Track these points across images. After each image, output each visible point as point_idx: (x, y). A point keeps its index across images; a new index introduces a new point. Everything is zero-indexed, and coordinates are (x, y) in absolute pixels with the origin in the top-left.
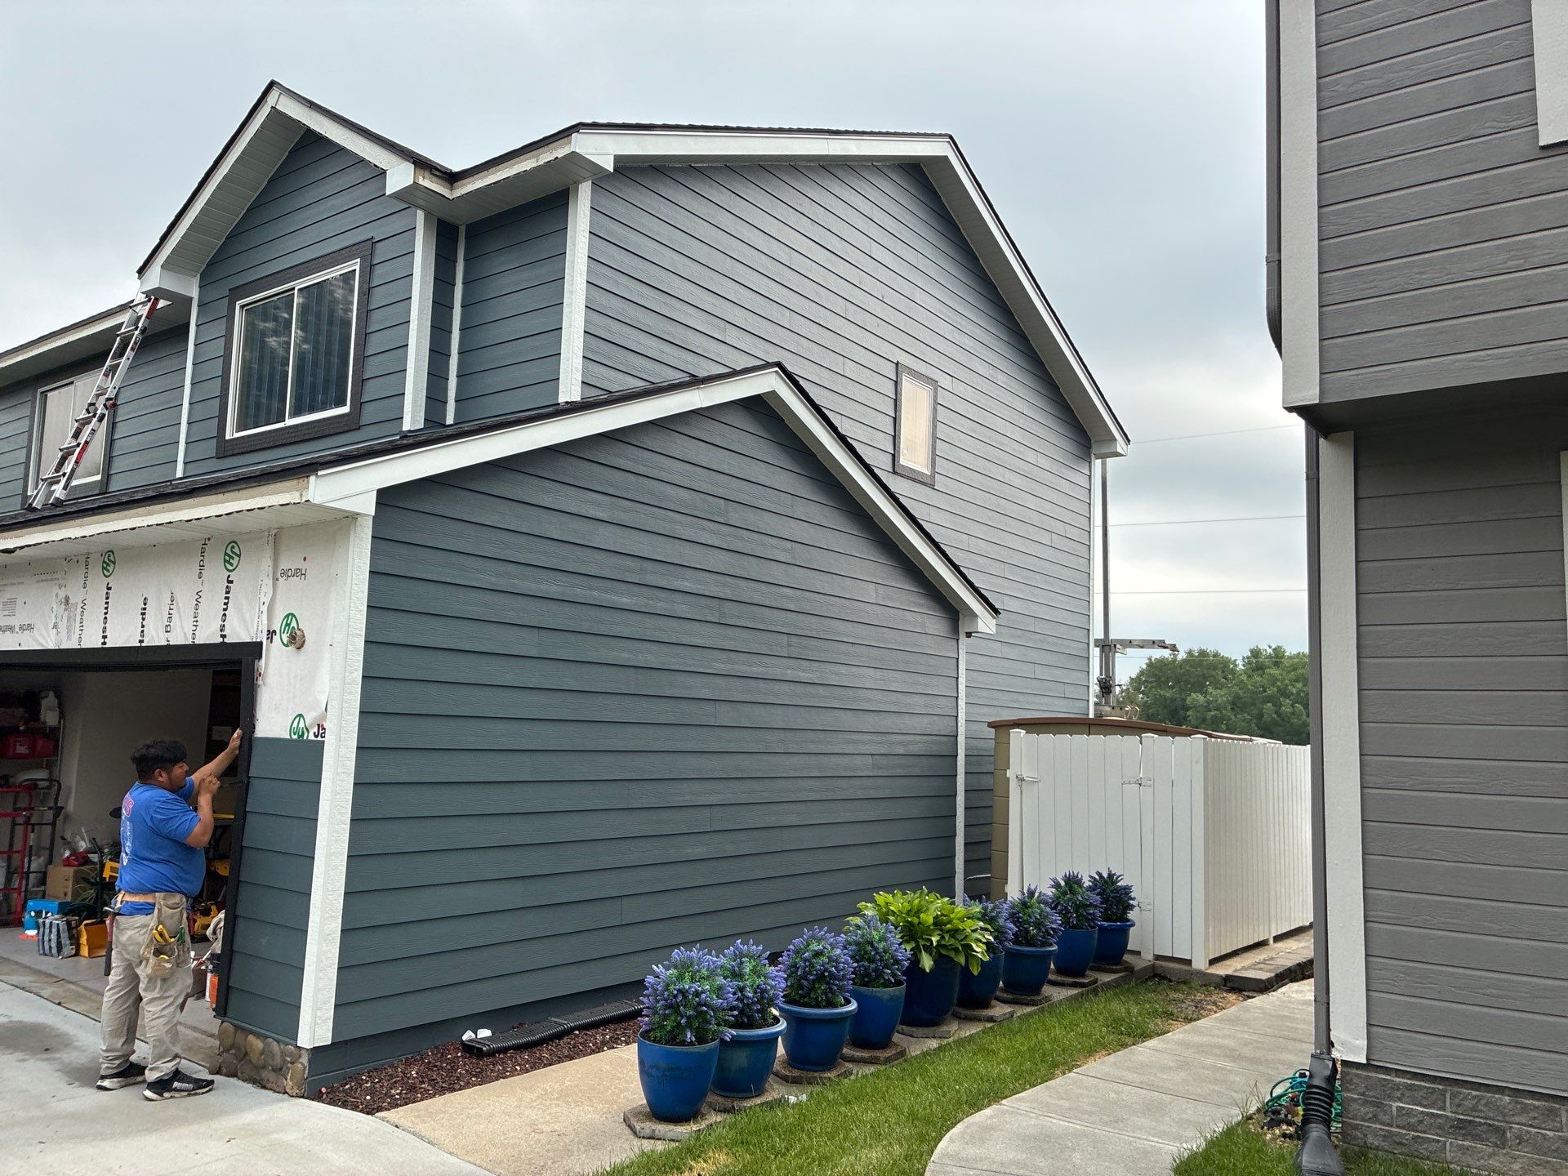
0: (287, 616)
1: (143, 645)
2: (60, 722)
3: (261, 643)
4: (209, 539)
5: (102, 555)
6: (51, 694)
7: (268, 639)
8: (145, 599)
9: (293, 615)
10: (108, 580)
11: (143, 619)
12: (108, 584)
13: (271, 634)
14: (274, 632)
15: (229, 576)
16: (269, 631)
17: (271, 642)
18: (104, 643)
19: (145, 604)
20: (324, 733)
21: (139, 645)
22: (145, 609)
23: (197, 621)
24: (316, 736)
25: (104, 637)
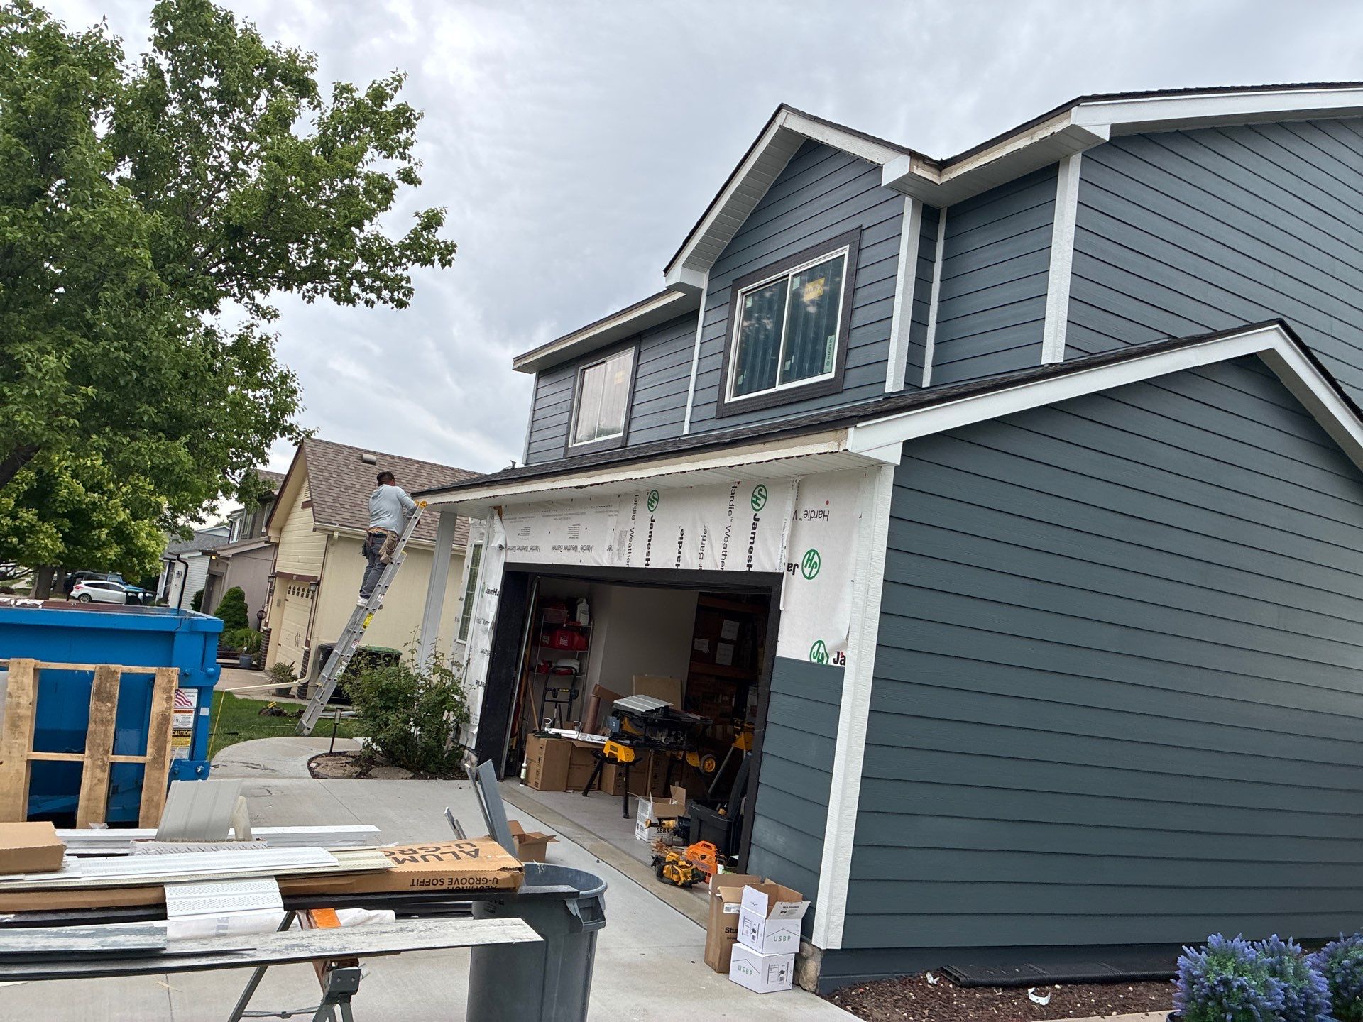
0: (810, 552)
1: (679, 568)
2: (589, 623)
3: (782, 574)
4: (739, 483)
5: (648, 494)
6: (585, 600)
7: (789, 571)
8: (683, 530)
9: (815, 552)
10: (652, 514)
11: (680, 547)
12: (652, 517)
13: (791, 567)
14: (796, 565)
15: (756, 515)
16: (791, 564)
17: (793, 574)
18: (647, 565)
19: (682, 535)
20: (845, 660)
21: (676, 568)
22: (682, 539)
23: (726, 552)
24: (836, 663)
25: (648, 560)
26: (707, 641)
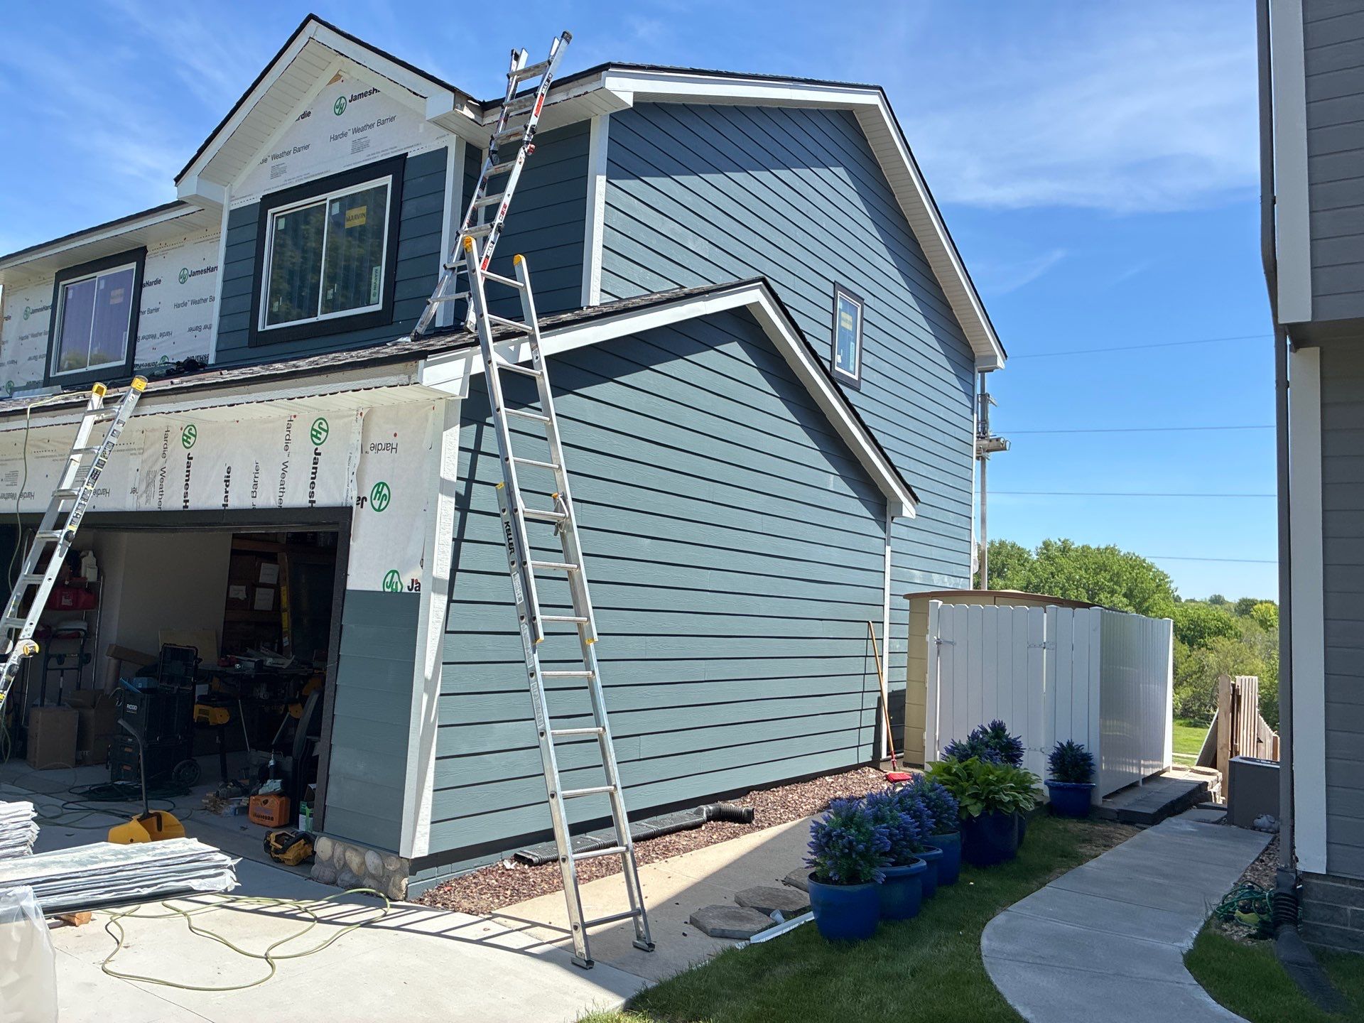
0: (378, 485)
1: (226, 508)
2: (99, 578)
3: (351, 508)
4: (295, 416)
5: (181, 429)
6: (91, 553)
7: (357, 504)
8: (229, 468)
9: (384, 484)
10: (189, 451)
11: (227, 486)
12: (189, 454)
13: (361, 500)
14: (365, 498)
15: (316, 449)
16: (359, 497)
17: (362, 507)
18: (186, 507)
19: (229, 473)
20: (419, 587)
21: (223, 508)
22: (229, 477)
23: (284, 488)
24: (410, 590)
25: (186, 501)
26: (244, 588)
